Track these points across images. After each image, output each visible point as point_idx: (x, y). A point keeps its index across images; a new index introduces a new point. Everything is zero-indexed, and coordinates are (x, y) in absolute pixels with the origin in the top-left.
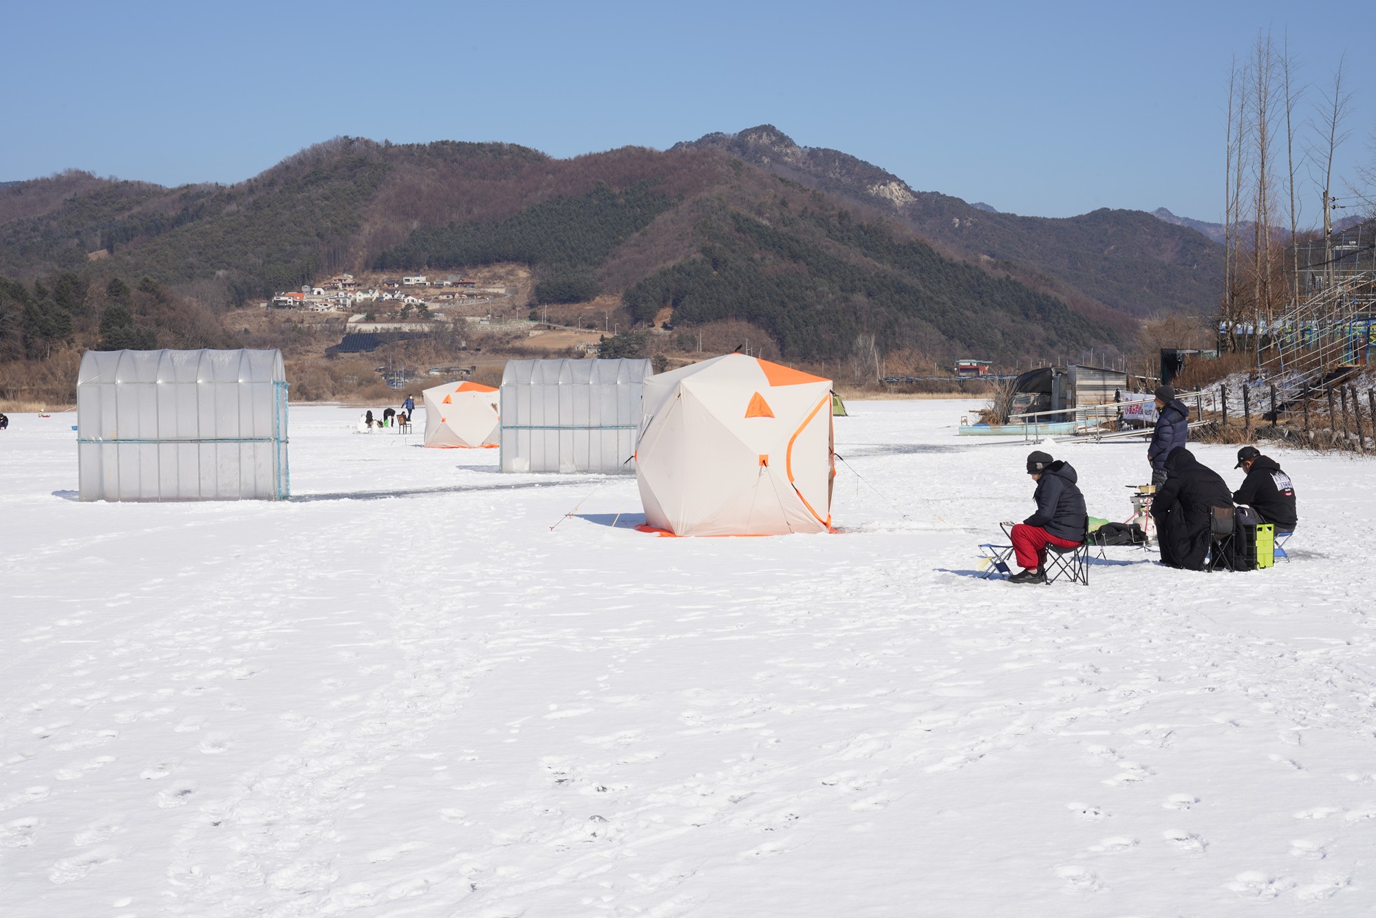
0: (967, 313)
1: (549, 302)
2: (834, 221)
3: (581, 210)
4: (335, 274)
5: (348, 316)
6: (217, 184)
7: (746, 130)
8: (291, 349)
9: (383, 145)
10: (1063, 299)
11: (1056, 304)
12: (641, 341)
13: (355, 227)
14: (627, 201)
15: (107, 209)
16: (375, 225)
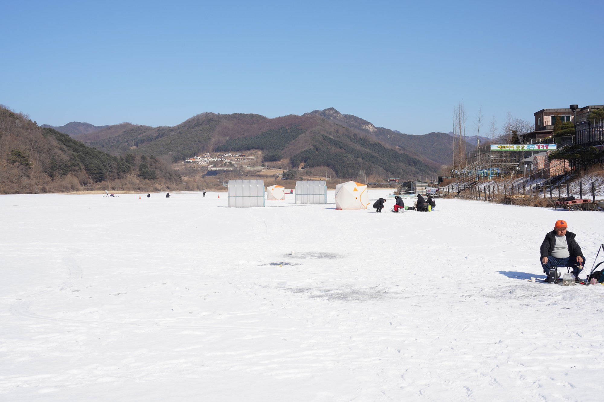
0: (392, 164)
1: (268, 161)
2: (352, 137)
3: (277, 134)
4: (204, 153)
5: (208, 165)
6: (168, 126)
7: (326, 109)
8: (191, 175)
9: (218, 114)
10: (421, 159)
11: (419, 161)
12: (295, 172)
13: (210, 139)
14: (291, 131)
15: (135, 134)
16: (216, 138)
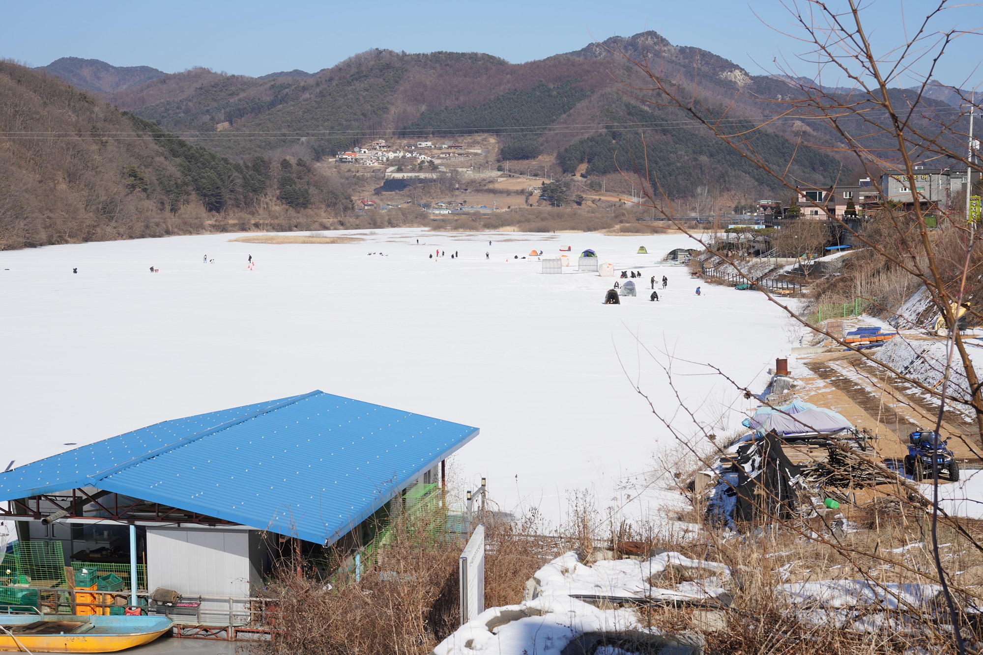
1: (509, 159)
2: (691, 106)
3: (529, 99)
4: (375, 140)
5: (386, 168)
7: (637, 34)
9: (401, 54)
12: (567, 185)
13: (386, 110)
14: (559, 93)
16: (398, 108)
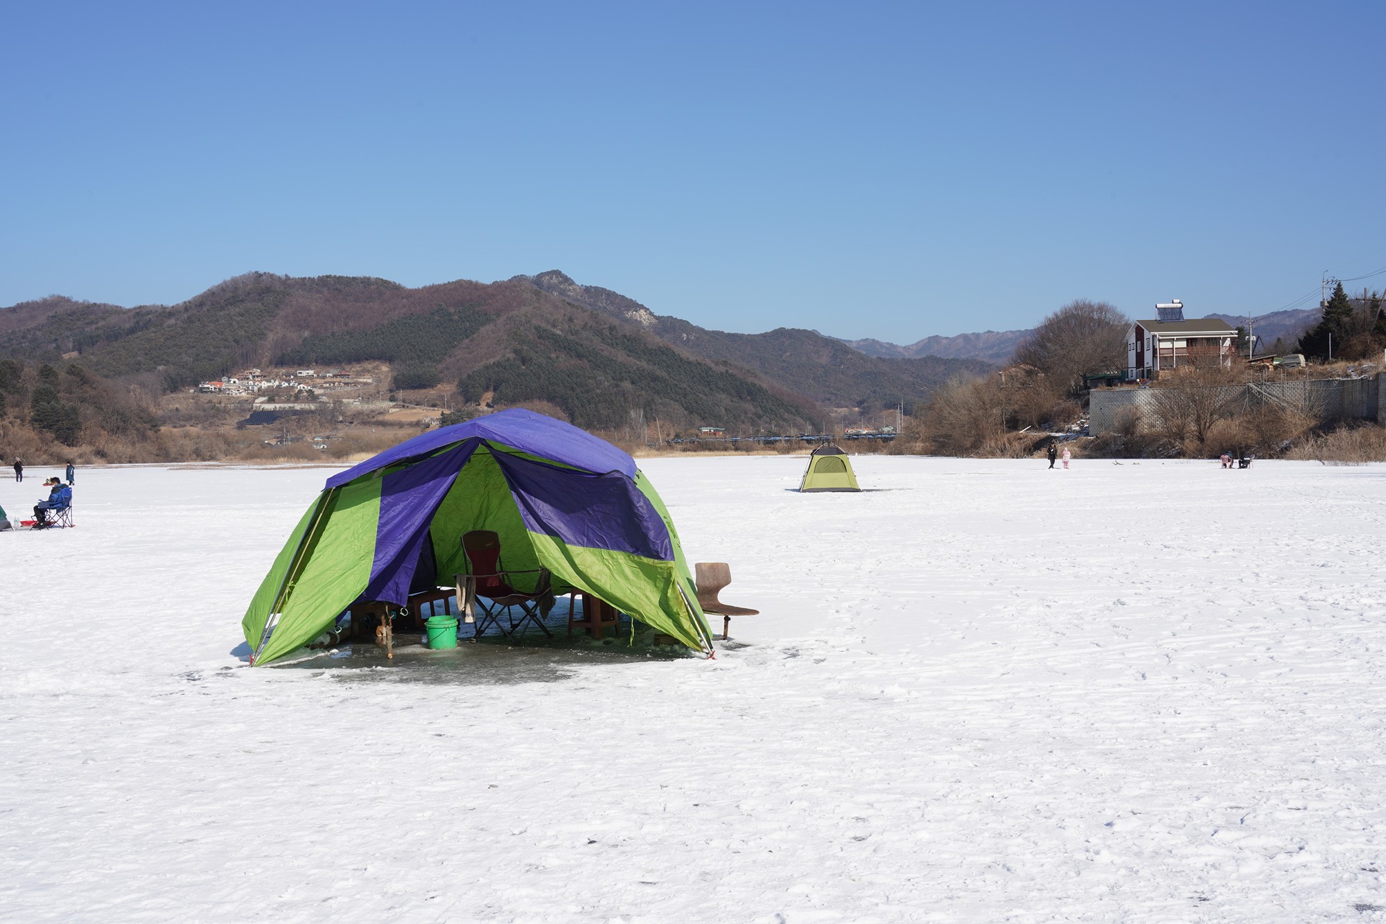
0: (701, 395)
1: (404, 389)
2: (606, 332)
3: (427, 324)
4: (247, 369)
5: (255, 399)
6: (162, 305)
7: (542, 273)
8: (210, 423)
9: (284, 278)
10: (764, 386)
11: (760, 389)
12: (470, 416)
13: (262, 336)
14: (460, 317)
15: (79, 323)
16: (276, 333)
